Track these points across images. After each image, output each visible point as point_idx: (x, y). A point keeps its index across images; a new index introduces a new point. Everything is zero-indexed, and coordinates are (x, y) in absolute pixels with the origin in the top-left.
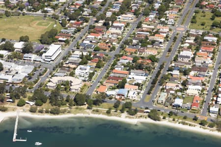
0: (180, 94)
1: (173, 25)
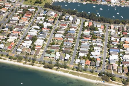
0: (4, 41)
1: (14, 3)
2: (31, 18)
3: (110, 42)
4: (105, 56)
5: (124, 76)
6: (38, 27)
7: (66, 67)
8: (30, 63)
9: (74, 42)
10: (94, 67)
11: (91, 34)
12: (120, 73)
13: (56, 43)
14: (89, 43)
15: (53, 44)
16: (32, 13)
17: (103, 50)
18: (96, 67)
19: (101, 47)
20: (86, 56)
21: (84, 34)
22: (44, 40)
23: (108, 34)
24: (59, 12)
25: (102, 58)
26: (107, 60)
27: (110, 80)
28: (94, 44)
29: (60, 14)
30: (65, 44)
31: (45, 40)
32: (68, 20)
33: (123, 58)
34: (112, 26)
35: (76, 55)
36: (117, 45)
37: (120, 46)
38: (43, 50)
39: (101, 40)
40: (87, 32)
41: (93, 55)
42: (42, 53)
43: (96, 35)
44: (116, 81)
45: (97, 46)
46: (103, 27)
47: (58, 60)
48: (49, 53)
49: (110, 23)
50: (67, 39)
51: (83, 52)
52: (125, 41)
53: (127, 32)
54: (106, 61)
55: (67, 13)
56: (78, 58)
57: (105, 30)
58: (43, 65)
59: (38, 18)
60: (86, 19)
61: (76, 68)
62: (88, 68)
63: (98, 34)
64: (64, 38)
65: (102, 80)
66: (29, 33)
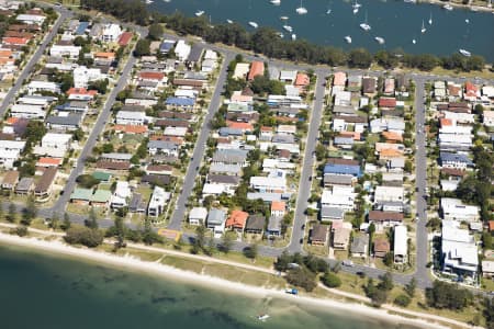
2: (26, 50)
3: (328, 136)
4: (304, 192)
5: (373, 266)
6: (52, 87)
7: (150, 239)
8: (14, 226)
9: (187, 139)
10: (259, 236)
11: (255, 107)
12: (358, 255)
13: (116, 147)
14: (249, 143)
15: (108, 149)
16: (34, 31)
17: (301, 170)
18: (269, 236)
19: (294, 158)
20: (232, 192)
21: (229, 108)
22: (70, 136)
23: (324, 106)
24: (138, 27)
25: (294, 202)
26: (314, 206)
27: (320, 285)
28: (264, 147)
29: (141, 33)
30: (153, 151)
31: (77, 136)
32: (171, 54)
33: (373, 200)
34: (340, 77)
35: (195, 189)
36: (352, 149)
37: (363, 154)
38: (67, 176)
39: (293, 129)
40: (240, 101)
41: (258, 190)
42: (61, 188)
43: (277, 113)
44: (342, 286)
45: (275, 153)
46: (304, 79)
47: (121, 213)
48: (89, 187)
49: (331, 63)
50: (163, 128)
51: (222, 178)
52: (386, 131)
53: (394, 96)
54: (306, 213)
55: (168, 27)
56: (201, 201)
57: (311, 92)
58: (64, 234)
59: (56, 50)
60: (242, 52)
61: (191, 239)
62: (239, 240)
63: (284, 109)
64: (150, 127)
65: (287, 285)
66: (15, 108)
